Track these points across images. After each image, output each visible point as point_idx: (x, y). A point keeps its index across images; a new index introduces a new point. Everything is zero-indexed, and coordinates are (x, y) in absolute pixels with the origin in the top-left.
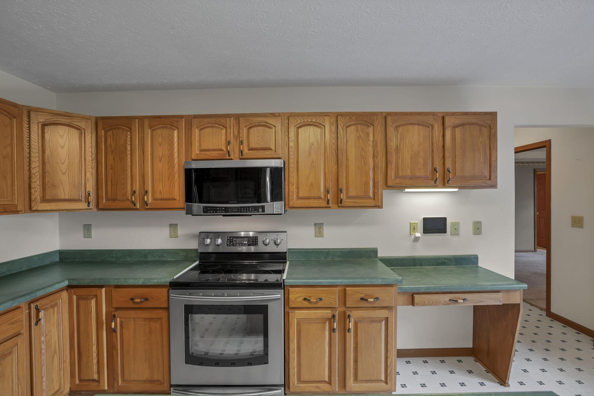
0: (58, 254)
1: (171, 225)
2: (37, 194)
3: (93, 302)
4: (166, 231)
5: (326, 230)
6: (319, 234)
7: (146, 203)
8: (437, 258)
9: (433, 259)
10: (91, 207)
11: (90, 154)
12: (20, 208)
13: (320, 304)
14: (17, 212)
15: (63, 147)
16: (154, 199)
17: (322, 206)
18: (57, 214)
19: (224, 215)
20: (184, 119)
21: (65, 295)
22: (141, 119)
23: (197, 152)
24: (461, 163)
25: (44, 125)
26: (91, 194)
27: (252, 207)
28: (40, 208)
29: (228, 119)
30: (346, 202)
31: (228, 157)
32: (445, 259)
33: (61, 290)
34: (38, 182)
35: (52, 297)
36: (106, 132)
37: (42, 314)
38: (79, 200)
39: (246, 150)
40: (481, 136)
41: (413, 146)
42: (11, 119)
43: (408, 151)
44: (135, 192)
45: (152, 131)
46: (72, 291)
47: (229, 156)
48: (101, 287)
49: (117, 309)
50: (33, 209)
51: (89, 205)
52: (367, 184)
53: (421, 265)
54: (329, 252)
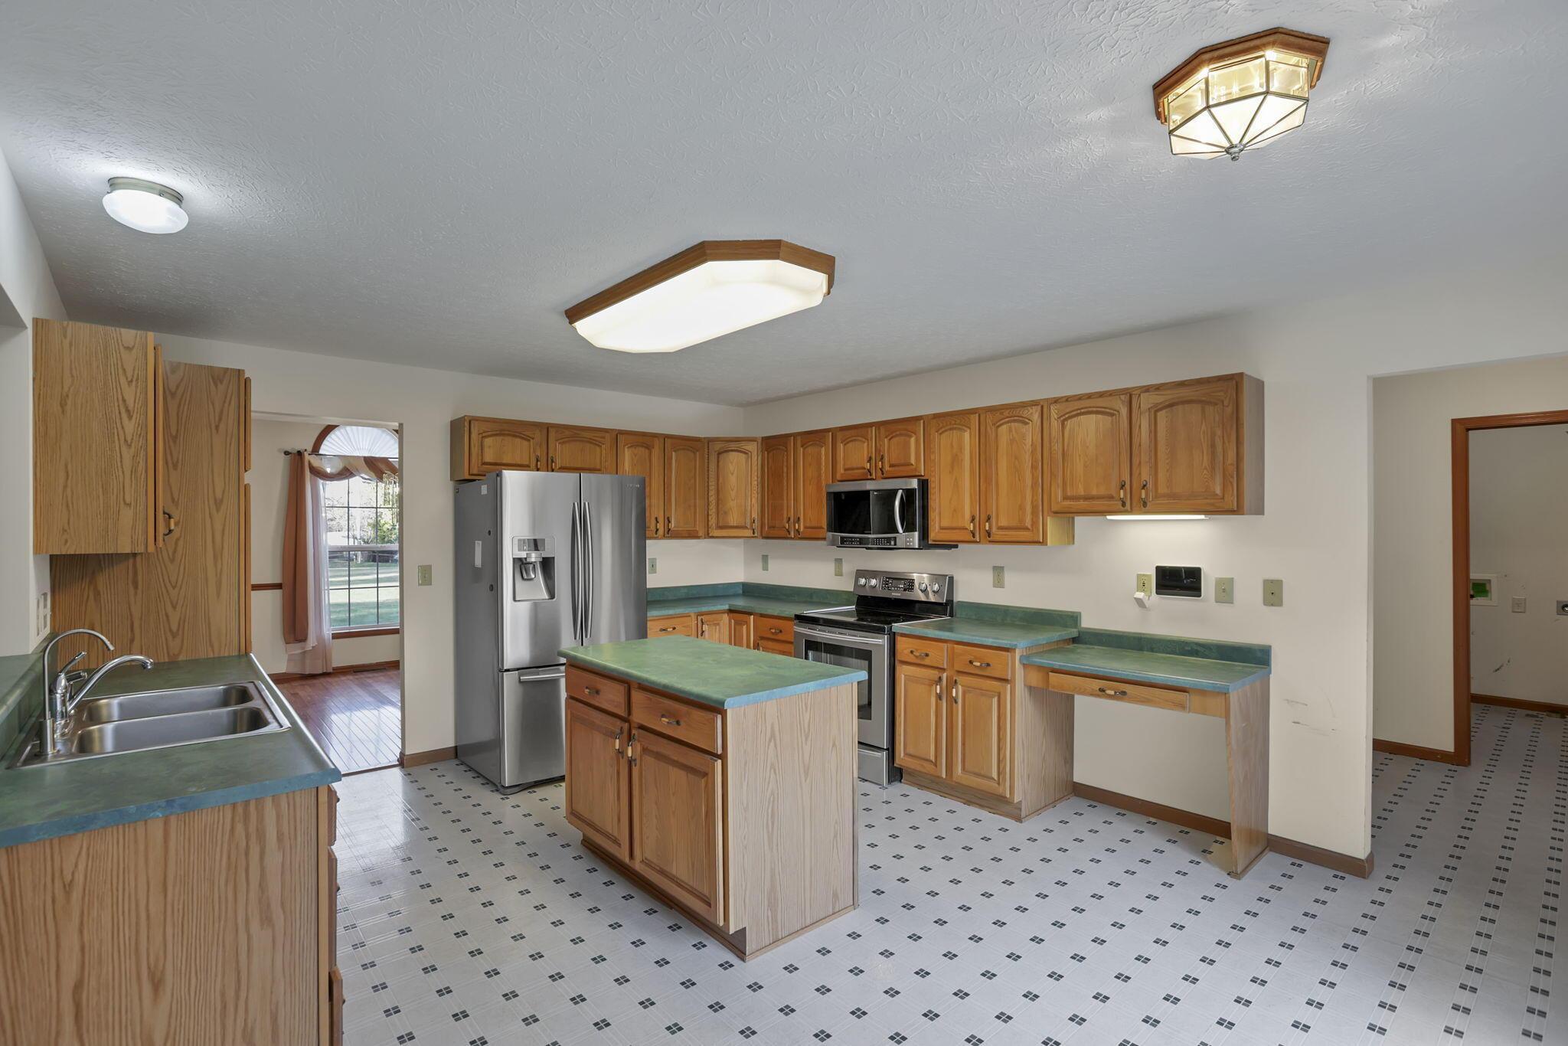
0: (741, 586)
1: (836, 560)
2: (713, 521)
3: (745, 627)
4: (831, 567)
5: (1009, 577)
6: (999, 583)
7: (798, 531)
8: (1183, 642)
9: (1174, 641)
10: (756, 535)
11: (756, 478)
12: (700, 534)
13: (927, 661)
14: (697, 537)
15: (732, 474)
16: (805, 527)
17: (967, 539)
18: (742, 540)
19: (867, 548)
20: (830, 433)
21: (726, 617)
22: (795, 435)
23: (842, 471)
24: (1167, 471)
25: (719, 454)
26: (756, 521)
27: (884, 538)
28: (715, 535)
29: (869, 429)
30: (997, 534)
31: (869, 477)
32: (1198, 644)
33: (723, 612)
34: (714, 510)
35: (714, 616)
36: (768, 454)
37: (705, 627)
38: (745, 527)
39: (887, 468)
40: (1204, 423)
41: (1088, 447)
42: (694, 452)
43: (1080, 456)
44: (789, 518)
45: (804, 449)
46: (731, 615)
47: (871, 475)
48: (750, 614)
49: (762, 638)
50: (710, 535)
51: (754, 533)
52: (1022, 508)
53: (1152, 650)
54: (1008, 610)
